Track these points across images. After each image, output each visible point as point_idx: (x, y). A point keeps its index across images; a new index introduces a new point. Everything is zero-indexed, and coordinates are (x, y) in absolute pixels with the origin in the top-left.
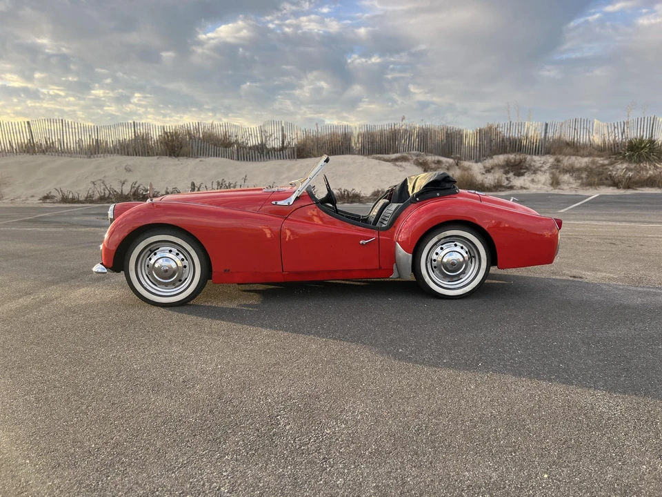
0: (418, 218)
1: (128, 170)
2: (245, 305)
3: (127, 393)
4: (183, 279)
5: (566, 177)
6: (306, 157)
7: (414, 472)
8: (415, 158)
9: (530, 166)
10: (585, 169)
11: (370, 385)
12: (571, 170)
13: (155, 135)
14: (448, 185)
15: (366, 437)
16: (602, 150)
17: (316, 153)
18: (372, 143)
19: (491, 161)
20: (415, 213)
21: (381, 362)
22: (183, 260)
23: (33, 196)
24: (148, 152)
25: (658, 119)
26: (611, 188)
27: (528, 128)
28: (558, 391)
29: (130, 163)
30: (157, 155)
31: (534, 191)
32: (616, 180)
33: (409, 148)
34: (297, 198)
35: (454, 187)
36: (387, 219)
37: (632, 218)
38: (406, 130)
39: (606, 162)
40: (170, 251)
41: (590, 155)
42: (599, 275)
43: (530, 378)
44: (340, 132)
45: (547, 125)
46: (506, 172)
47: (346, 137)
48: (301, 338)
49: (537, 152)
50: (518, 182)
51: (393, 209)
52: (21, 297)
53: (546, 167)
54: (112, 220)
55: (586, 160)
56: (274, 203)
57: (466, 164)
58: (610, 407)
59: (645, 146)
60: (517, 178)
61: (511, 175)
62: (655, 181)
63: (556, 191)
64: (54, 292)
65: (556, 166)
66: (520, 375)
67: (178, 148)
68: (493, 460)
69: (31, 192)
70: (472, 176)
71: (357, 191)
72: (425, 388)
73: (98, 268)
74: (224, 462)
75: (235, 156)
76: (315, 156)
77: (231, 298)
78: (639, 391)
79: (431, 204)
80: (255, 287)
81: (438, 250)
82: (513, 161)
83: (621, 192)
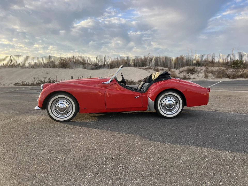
0: (156, 88)
1: (47, 73)
2: (91, 121)
3: (48, 153)
4: (68, 112)
5: (210, 75)
6: (113, 68)
7: (158, 181)
8: (153, 68)
9: (196, 70)
10: (217, 71)
11: (140, 150)
12: (212, 72)
13: (57, 60)
14: (167, 76)
15: (139, 169)
16: (223, 64)
17: (117, 66)
18: (138, 62)
19: (182, 69)
20: (155, 86)
21: (144, 141)
22: (68, 104)
23: (11, 83)
24: (55, 67)
25: (243, 53)
26: (227, 78)
27: (195, 57)
28: (212, 151)
29: (48, 71)
30: (58, 68)
31: (198, 80)
32: (229, 76)
33: (152, 65)
34: (111, 81)
35: (169, 76)
36: (145, 89)
37: (235, 89)
38: (150, 58)
39: (225, 69)
40: (64, 101)
41: (219, 66)
42: (225, 109)
43: (201, 147)
44: (126, 59)
45: (202, 55)
46: (188, 73)
47: (128, 61)
48: (113, 133)
49: (199, 65)
50: (192, 76)
51: (147, 85)
52: (7, 119)
53: (202, 71)
54: (42, 90)
55: (217, 68)
56: (102, 83)
57: (173, 70)
58: (232, 157)
59: (239, 63)
60: (192, 75)
61: (189, 74)
62: (243, 75)
63: (207, 80)
64: (19, 117)
65: (206, 70)
66: (197, 146)
67: (66, 65)
68: (188, 177)
69: (11, 82)
70: (175, 74)
71: (132, 80)
72: (161, 151)
73: (37, 108)
74: (85, 179)
75: (87, 68)
76: (117, 68)
77: (86, 119)
78: (242, 151)
79: (161, 83)
80: (95, 115)
81: (164, 100)
82: (190, 69)
83: (231, 80)
